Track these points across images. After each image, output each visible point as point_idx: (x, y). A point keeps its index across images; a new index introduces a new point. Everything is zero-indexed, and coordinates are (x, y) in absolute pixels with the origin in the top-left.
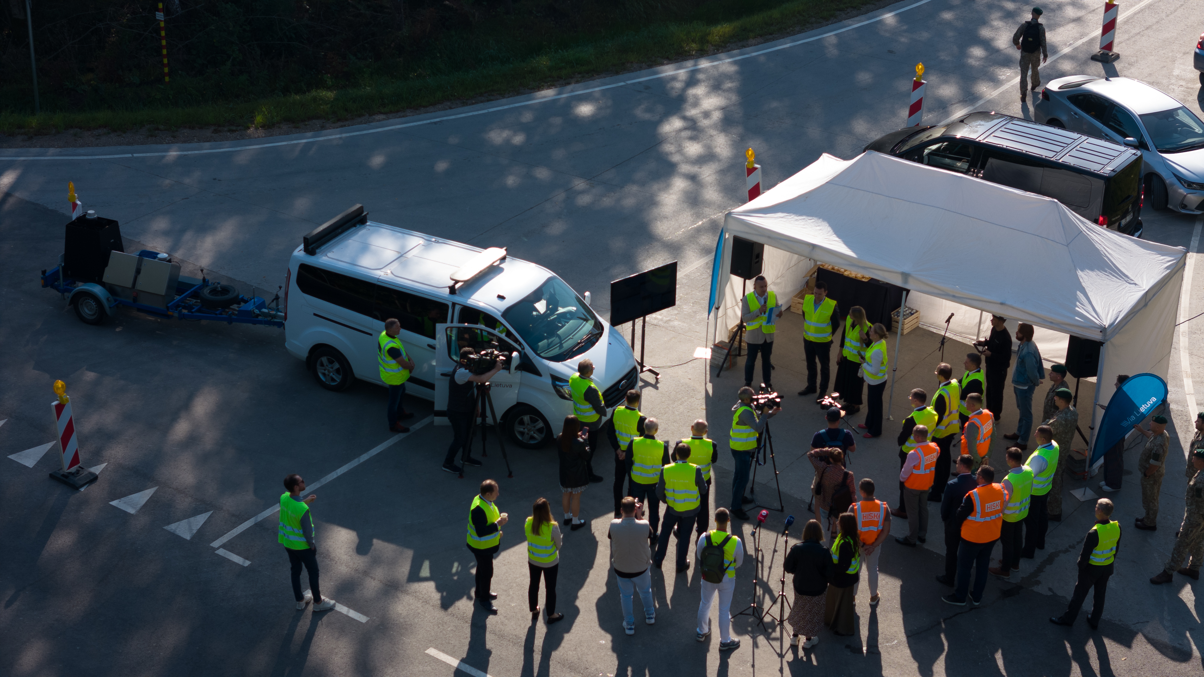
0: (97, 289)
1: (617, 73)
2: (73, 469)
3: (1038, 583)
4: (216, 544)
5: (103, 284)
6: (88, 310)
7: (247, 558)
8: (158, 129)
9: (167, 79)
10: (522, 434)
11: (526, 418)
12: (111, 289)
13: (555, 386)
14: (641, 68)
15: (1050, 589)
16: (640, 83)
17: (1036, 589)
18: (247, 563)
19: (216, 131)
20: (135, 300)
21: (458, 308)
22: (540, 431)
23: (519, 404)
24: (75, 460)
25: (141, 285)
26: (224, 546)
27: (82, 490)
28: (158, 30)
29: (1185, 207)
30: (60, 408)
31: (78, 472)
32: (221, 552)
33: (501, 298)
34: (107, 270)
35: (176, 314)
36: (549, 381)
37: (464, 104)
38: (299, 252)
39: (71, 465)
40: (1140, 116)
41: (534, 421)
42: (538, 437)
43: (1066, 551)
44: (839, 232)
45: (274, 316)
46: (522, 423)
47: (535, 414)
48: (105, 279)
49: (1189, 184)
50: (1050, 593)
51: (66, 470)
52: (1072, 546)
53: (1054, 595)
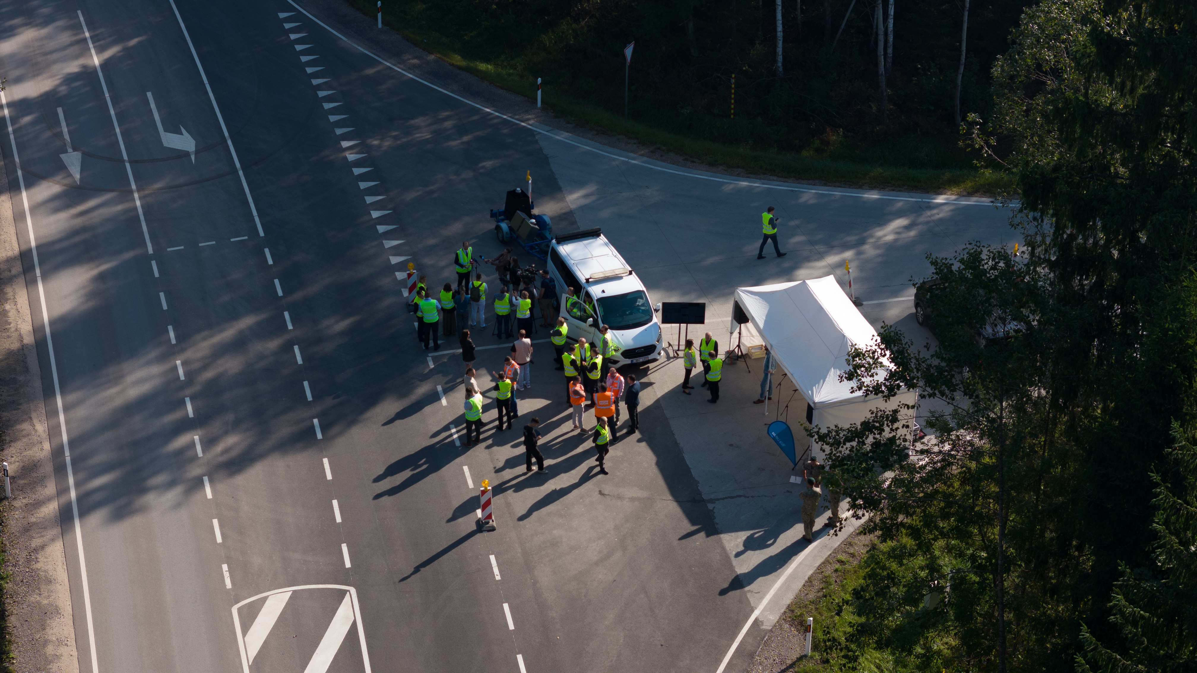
3: (712, 504)
7: (434, 364)
8: (660, 149)
9: (732, 116)
12: (510, 228)
15: (713, 508)
17: (709, 505)
18: (432, 367)
19: (686, 160)
20: (517, 237)
26: (432, 357)
28: (733, 88)
32: (429, 358)
33: (603, 291)
38: (554, 241)
52: (752, 497)
53: (712, 510)
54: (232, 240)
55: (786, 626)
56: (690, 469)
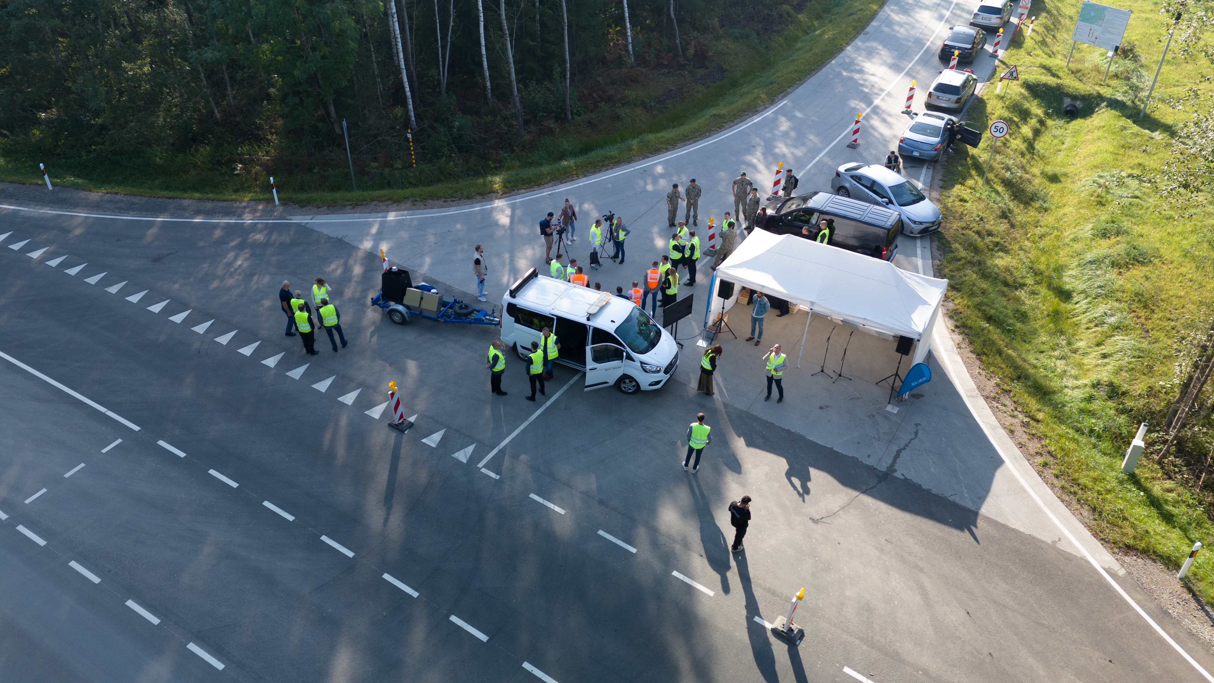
0: (400, 308)
1: (629, 163)
2: (400, 421)
3: (895, 471)
4: (480, 465)
5: (403, 305)
6: (396, 318)
7: (497, 474)
8: (416, 201)
9: (415, 165)
10: (625, 388)
11: (627, 381)
12: (408, 307)
13: (642, 367)
14: (640, 160)
15: (903, 475)
16: (641, 168)
17: (896, 474)
18: (498, 477)
19: (445, 201)
20: (421, 313)
21: (591, 328)
22: (634, 386)
23: (624, 374)
24: (401, 416)
25: (423, 306)
26: (484, 466)
27: (406, 432)
28: (409, 142)
29: (912, 233)
30: (392, 395)
31: (403, 422)
32: (484, 470)
33: (612, 321)
34: (405, 297)
35: (443, 320)
36: (639, 364)
37: (562, 183)
38: (507, 297)
39: (400, 419)
40: (889, 187)
41: (631, 382)
42: (632, 390)
43: (904, 449)
44: (776, 278)
45: (493, 321)
46: (625, 382)
47: (632, 379)
48: (405, 302)
49: (915, 222)
50: (903, 478)
51: (396, 422)
52: (907, 445)
53: (906, 479)
54: (104, 451)
55: (1127, 559)
56: (831, 449)
